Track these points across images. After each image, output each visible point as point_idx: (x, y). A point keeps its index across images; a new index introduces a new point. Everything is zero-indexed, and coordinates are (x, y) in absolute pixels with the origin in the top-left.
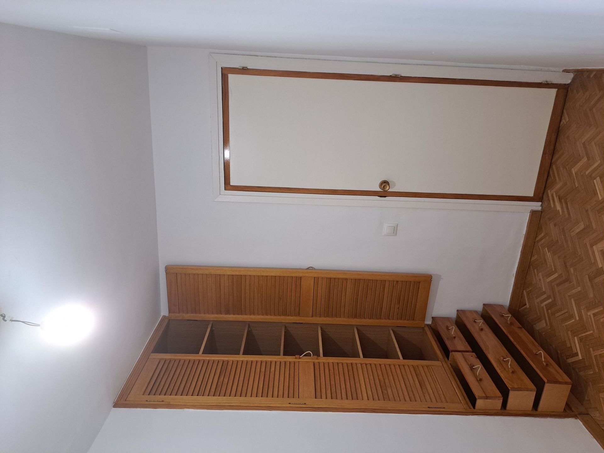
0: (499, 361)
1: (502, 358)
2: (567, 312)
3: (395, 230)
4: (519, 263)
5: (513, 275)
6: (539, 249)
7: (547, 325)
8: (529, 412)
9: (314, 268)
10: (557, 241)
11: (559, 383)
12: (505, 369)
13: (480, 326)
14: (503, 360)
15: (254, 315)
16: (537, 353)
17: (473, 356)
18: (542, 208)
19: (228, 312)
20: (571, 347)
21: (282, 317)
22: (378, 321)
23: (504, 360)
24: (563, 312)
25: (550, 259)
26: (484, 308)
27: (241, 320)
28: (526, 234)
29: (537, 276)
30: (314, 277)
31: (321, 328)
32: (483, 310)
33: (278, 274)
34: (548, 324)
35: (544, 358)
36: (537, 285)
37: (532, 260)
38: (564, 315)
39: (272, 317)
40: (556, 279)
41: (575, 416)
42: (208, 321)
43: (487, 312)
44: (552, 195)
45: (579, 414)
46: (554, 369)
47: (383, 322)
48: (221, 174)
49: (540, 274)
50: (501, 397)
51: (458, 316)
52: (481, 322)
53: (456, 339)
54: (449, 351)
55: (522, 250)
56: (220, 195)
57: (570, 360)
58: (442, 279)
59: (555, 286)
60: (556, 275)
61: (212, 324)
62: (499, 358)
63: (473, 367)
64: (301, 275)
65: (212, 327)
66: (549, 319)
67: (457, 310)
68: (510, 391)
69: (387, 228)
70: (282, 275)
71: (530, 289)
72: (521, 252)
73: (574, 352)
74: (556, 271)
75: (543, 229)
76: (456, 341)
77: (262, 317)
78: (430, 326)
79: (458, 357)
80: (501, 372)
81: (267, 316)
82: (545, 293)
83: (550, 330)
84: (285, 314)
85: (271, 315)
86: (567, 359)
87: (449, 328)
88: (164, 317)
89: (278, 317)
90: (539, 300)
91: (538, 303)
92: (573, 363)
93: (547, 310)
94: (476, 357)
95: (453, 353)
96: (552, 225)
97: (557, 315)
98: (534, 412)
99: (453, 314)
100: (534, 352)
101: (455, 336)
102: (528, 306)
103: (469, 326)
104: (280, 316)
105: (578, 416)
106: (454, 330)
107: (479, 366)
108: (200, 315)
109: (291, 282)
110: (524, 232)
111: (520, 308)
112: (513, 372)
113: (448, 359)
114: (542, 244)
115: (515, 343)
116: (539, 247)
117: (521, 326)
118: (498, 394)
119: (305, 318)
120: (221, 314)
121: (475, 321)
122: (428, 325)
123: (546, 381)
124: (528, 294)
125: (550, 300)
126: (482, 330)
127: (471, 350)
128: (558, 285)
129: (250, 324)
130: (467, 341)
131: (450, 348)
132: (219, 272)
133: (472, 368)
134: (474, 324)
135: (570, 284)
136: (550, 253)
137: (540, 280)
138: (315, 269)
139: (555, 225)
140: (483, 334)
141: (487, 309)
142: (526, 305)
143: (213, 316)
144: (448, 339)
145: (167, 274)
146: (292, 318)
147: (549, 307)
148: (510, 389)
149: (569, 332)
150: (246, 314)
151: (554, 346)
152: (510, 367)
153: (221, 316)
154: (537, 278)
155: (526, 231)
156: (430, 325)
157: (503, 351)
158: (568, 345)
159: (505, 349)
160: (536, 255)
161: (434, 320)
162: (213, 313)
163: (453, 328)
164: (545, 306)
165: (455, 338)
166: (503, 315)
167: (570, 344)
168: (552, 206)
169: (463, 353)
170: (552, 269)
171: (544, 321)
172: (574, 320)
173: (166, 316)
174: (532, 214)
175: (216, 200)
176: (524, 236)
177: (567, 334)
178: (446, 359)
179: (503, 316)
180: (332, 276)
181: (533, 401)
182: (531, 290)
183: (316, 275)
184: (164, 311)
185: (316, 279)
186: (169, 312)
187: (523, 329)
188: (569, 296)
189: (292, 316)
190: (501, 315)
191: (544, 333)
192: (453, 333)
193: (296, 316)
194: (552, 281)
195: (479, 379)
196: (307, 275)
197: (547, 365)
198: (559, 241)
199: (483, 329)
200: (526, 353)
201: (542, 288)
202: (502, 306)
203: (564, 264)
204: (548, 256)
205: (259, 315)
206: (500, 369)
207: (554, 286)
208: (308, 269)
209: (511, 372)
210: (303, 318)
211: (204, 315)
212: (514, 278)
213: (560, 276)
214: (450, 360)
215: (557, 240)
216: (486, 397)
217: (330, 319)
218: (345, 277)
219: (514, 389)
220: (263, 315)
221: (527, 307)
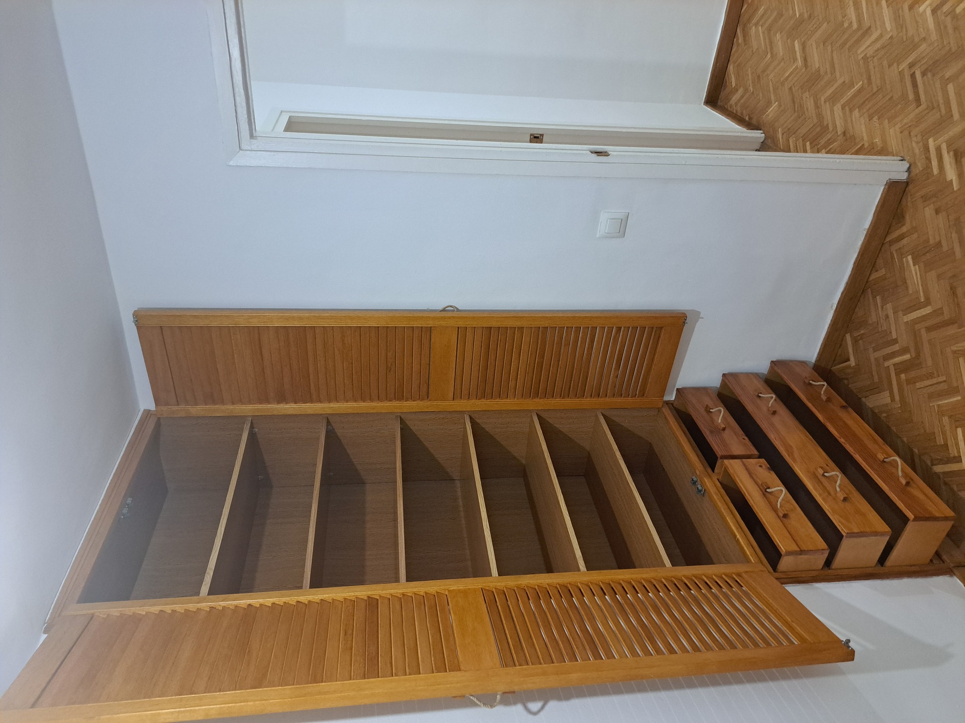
0: (814, 476)
1: (821, 471)
2: (945, 381)
3: (622, 227)
4: (846, 285)
5: (832, 307)
6: (893, 257)
7: (893, 399)
8: (870, 571)
9: (456, 308)
10: (939, 244)
11: (935, 519)
12: (829, 494)
13: (770, 405)
14: (823, 475)
15: (338, 402)
16: (885, 460)
17: (763, 466)
18: (909, 175)
19: (282, 399)
20: (946, 445)
21: (396, 403)
22: (577, 400)
23: (826, 474)
24: (935, 381)
25: (917, 278)
26: (771, 367)
27: (310, 412)
28: (869, 228)
29: (880, 309)
30: (458, 327)
31: (471, 418)
32: (770, 372)
33: (382, 324)
34: (897, 398)
35: (903, 471)
36: (880, 326)
37: (871, 279)
38: (936, 386)
39: (374, 404)
40: (924, 318)
41: (949, 572)
42: (241, 419)
43: (782, 378)
44: (938, 150)
45: (957, 566)
46: (922, 491)
47: (587, 402)
48: (238, 99)
49: (889, 306)
50: (827, 549)
51: (724, 384)
52: (770, 398)
53: (726, 431)
54: (717, 458)
55: (856, 260)
56: (241, 151)
57: (939, 469)
58: (703, 318)
59: (923, 332)
60: (927, 310)
61: (252, 423)
62: (815, 470)
63: (768, 490)
64: (430, 324)
65: (252, 427)
66: (901, 390)
67: (723, 374)
68: (844, 537)
69: (607, 221)
70: (392, 324)
71: (862, 332)
72: (855, 263)
73: (952, 455)
74: (928, 302)
75: (907, 217)
76: (727, 435)
77: (355, 405)
78: (672, 404)
79: (736, 468)
80: (824, 499)
81: (364, 402)
82: (895, 341)
83: (900, 411)
84: (400, 397)
85: (371, 400)
86: (932, 465)
87: (711, 410)
88: (147, 413)
89: (388, 404)
90: (879, 354)
91: (876, 359)
92: (945, 473)
93: (898, 374)
94: (768, 468)
95: (726, 461)
96: (929, 212)
97: (918, 385)
98: (880, 570)
99: (715, 381)
100: (881, 457)
101: (724, 426)
102: (852, 362)
103: (750, 408)
104: (390, 400)
105: (955, 570)
106: (721, 415)
107: (780, 490)
108: (223, 407)
109: (412, 337)
110: (867, 224)
111: (834, 366)
112: (845, 499)
113: (713, 471)
114: (900, 248)
115: (842, 440)
116: (892, 253)
117: (844, 404)
118: (821, 544)
119: (440, 403)
120: (269, 403)
121: (760, 395)
122: (668, 403)
123: (911, 516)
124: (855, 341)
125: (907, 357)
126: (774, 413)
127: (756, 452)
128: (929, 329)
129: (328, 420)
130: (747, 436)
131: (719, 451)
132: (255, 323)
133: (764, 490)
134: (758, 401)
135: (960, 330)
136: (917, 267)
137: (887, 317)
138: (458, 310)
139: (937, 212)
140: (776, 420)
141: (779, 370)
142: (848, 360)
143: (250, 407)
144: (711, 432)
145: (139, 328)
146: (414, 403)
147: (902, 368)
148: (844, 534)
149: (946, 420)
150: (320, 401)
151: (905, 439)
152: (838, 489)
153: (269, 406)
154: (880, 314)
155: (871, 222)
156: (673, 402)
157: (820, 457)
158: (940, 441)
159: (821, 450)
160: (883, 270)
161: (680, 394)
162: (250, 402)
163: (720, 411)
164: (892, 366)
165: (724, 429)
166: (811, 382)
167: (945, 440)
168: (936, 171)
169: (744, 460)
170: (918, 298)
171: (887, 394)
172: (959, 398)
173: (150, 410)
174: (889, 187)
175: (231, 163)
176: (865, 232)
177: (940, 421)
178: (710, 470)
179: (811, 384)
180: (494, 324)
181: (881, 551)
182: (863, 334)
183: (461, 324)
184: (145, 401)
185: (462, 332)
186: (157, 405)
187: (850, 409)
188: (954, 352)
189: (414, 401)
190: (807, 381)
191: (885, 415)
192: (720, 421)
193: (423, 399)
194: (915, 322)
195: (781, 515)
196: (443, 323)
197: (908, 484)
198: (944, 243)
199: (776, 411)
200: (865, 460)
201: (891, 333)
202: (803, 363)
203: (949, 289)
204: (914, 272)
205: (347, 401)
206: (820, 495)
207: (920, 330)
208: (444, 310)
209: (842, 499)
210: (435, 403)
211: (231, 407)
212: (832, 312)
213: (938, 312)
214: (716, 471)
215: (940, 242)
216: (801, 551)
217: (488, 402)
218: (518, 324)
219: (852, 535)
220: (355, 401)
221: (850, 365)
